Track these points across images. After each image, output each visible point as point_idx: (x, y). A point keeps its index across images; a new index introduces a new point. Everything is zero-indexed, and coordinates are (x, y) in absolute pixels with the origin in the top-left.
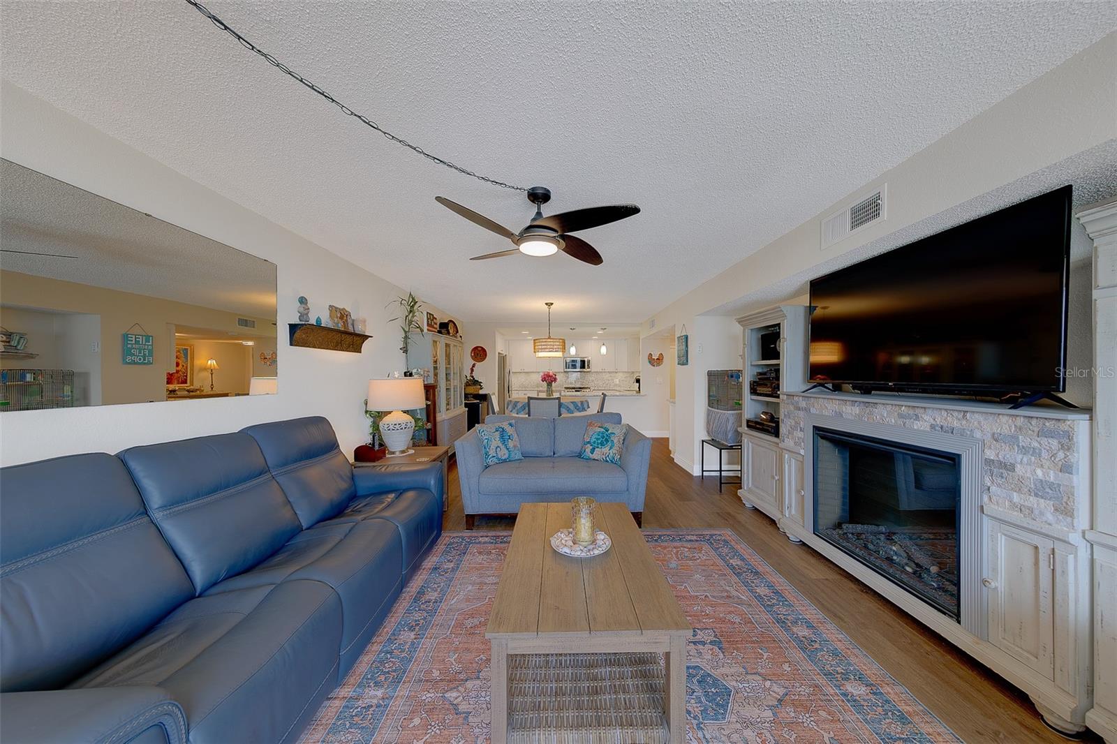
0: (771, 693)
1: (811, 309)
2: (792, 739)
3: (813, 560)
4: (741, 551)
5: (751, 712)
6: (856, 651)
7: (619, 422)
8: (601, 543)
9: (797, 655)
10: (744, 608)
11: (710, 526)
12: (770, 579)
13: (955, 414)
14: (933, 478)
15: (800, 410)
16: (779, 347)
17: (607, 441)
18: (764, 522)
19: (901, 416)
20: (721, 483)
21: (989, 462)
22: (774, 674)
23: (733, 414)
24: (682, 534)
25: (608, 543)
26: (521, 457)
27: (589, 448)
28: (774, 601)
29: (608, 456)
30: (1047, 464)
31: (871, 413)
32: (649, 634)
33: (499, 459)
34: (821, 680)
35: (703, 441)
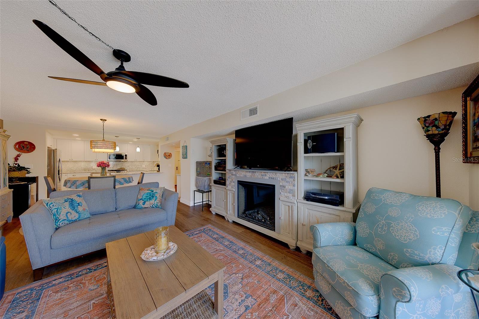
0: (239, 278)
1: (236, 140)
2: (248, 289)
3: (237, 227)
4: (216, 231)
5: (235, 288)
6: (255, 251)
7: (158, 187)
8: (173, 247)
9: (242, 260)
10: (223, 252)
11: (203, 225)
12: (228, 238)
13: (274, 174)
14: (262, 193)
15: (233, 175)
16: (226, 153)
17: (153, 197)
18: (220, 218)
19: (262, 175)
20: (203, 207)
21: (281, 186)
22: (238, 271)
23: (207, 178)
24: (192, 232)
25: (176, 246)
26: (89, 216)
27: (141, 202)
28: (231, 245)
29: (154, 204)
30: (291, 185)
31: (254, 175)
32: (211, 277)
33: (69, 221)
34: (250, 265)
35: (194, 191)
